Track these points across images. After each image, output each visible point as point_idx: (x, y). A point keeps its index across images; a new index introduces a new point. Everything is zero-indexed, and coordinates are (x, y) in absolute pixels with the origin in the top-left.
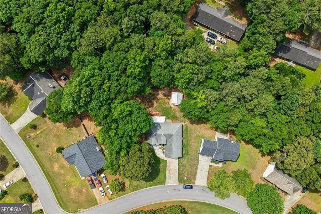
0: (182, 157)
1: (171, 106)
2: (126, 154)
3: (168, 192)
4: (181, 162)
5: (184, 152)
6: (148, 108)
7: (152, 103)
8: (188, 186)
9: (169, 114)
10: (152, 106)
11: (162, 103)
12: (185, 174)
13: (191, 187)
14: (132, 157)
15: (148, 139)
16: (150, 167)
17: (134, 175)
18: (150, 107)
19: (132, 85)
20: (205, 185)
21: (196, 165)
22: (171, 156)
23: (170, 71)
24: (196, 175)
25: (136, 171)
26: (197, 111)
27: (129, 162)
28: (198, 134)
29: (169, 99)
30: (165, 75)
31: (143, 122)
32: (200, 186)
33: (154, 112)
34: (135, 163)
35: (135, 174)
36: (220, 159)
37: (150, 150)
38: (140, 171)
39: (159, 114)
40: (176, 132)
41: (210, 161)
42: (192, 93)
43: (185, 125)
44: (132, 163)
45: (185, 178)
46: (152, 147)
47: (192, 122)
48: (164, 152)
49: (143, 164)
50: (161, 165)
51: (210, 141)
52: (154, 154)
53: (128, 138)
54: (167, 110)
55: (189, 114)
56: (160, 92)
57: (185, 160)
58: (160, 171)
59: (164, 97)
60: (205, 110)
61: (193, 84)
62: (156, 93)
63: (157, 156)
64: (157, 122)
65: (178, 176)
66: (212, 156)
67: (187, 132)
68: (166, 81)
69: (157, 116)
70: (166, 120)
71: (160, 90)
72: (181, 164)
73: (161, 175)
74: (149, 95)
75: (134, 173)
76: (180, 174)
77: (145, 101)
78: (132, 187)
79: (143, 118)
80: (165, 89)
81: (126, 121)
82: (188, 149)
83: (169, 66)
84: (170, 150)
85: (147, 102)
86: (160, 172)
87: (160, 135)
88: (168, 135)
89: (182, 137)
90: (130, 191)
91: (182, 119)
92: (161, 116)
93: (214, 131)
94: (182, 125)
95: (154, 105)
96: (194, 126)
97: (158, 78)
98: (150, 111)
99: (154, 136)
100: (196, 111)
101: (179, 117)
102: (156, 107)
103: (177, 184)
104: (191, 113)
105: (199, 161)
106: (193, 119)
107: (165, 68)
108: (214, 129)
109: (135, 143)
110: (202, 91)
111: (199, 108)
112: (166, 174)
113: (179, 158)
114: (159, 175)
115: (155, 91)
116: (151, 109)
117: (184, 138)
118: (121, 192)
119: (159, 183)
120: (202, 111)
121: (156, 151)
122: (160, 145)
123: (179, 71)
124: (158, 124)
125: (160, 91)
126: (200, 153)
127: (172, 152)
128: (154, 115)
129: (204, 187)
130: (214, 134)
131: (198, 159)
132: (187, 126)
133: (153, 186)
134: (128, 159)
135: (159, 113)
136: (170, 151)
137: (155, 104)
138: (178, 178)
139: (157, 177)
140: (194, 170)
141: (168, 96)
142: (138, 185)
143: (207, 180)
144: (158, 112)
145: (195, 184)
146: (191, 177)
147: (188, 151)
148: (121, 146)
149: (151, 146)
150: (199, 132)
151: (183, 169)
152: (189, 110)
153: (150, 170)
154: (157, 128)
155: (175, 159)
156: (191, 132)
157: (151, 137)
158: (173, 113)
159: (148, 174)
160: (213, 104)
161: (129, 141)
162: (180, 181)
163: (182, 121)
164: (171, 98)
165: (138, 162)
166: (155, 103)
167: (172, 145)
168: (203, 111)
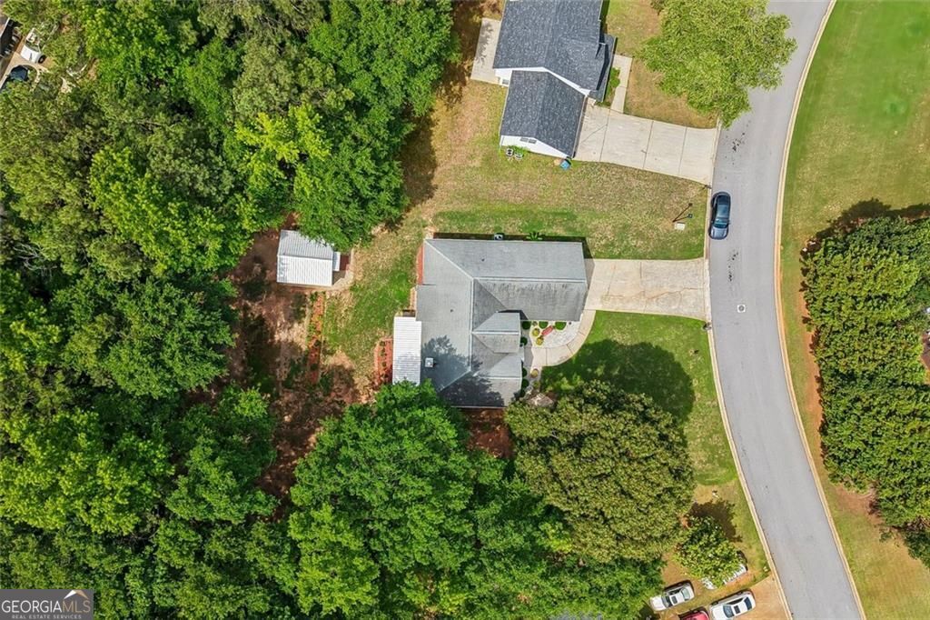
0: (583, 240)
1: (348, 286)
2: (559, 525)
3: (741, 308)
4: (606, 246)
5: (561, 232)
6: (357, 391)
7: (332, 375)
8: (718, 215)
9: (386, 295)
10: (346, 376)
11: (336, 328)
12: (660, 227)
13: (722, 200)
14: (577, 499)
15: (495, 401)
16: (628, 402)
17: (669, 490)
18: (350, 383)
19: (200, 500)
20: (712, 134)
21: (621, 178)
22: (575, 292)
23: (137, 296)
24: (667, 178)
25: (646, 480)
26: (352, 161)
27: (602, 513)
28: (477, 163)
29: (314, 297)
30: (154, 321)
31: (400, 439)
32: (718, 159)
33: (377, 367)
34: (608, 485)
35: (665, 485)
36: (596, 58)
37: (550, 388)
38: (646, 459)
39: (383, 344)
40: (463, 265)
41: (604, 109)
42: (256, 183)
43: (436, 223)
44: (608, 500)
45: (680, 227)
46: (532, 376)
47: (425, 191)
48: (560, 326)
49: (615, 440)
50: (617, 337)
51: (508, 107)
52: (567, 368)
53: (481, 513)
54: (367, 305)
55: (371, 205)
56: (281, 336)
57: (596, 228)
58: (643, 344)
59: (306, 321)
60: (349, 117)
61: (200, 178)
62: (287, 353)
63: (577, 356)
64: (419, 355)
65: (670, 259)
66: (582, 102)
67: (469, 213)
68: (190, 315)
69: (392, 350)
70: (411, 313)
71: (272, 338)
72: (613, 244)
73: (666, 340)
74: (297, 389)
75: (659, 490)
76: (662, 253)
77: (321, 405)
78: (713, 470)
79: (378, 445)
80: (268, 314)
81: (387, 534)
82: (548, 214)
83: (114, 298)
84: (548, 296)
85: (329, 399)
86: (650, 345)
87: (477, 343)
88: (475, 305)
89: (489, 237)
90: (733, 482)
91: (407, 237)
92: (391, 333)
93: (465, 89)
94: (437, 235)
95: (341, 366)
96: (441, 180)
97: (172, 358)
98: (368, 382)
99: (482, 370)
100: (353, 166)
101: (399, 248)
102: (353, 358)
103: (707, 267)
104: (366, 192)
105: (603, 164)
106: (397, 182)
107: (121, 322)
108: (457, 88)
109: (509, 472)
110: (242, 133)
111: (335, 150)
112: (658, 316)
113: (587, 255)
114: (664, 348)
115: (278, 360)
116: (360, 381)
117: (496, 229)
118: (734, 522)
119: (701, 350)
120: (355, 138)
121: (554, 360)
122: (524, 341)
123: (132, 250)
124: (427, 351)
125: (277, 337)
126: (564, 156)
127: (559, 286)
128: (388, 365)
129: (721, 142)
130: (479, 89)
131: (592, 164)
132: (442, 214)
133: (711, 375)
134: (584, 516)
135: (378, 343)
136: (554, 299)
137: (339, 358)
138: (678, 259)
139: (672, 355)
140: (643, 184)
141: (298, 299)
142: (704, 445)
143: (691, 125)
144: (377, 349)
145: (709, 182)
146: (674, 203)
147: (556, 214)
148: (519, 555)
149: (531, 383)
150: (471, 157)
151: (640, 235)
152: (347, 203)
153: (640, 401)
154: (446, 355)
155: (589, 273)
156: (472, 196)
157: (487, 387)
158: (383, 277)
159: (661, 415)
160: (312, 78)
161: (495, 508)
162: (691, 251)
163: (420, 235)
164: (311, 288)
165: (600, 468)
166: (331, 361)
167: (524, 286)
168: (353, 132)
